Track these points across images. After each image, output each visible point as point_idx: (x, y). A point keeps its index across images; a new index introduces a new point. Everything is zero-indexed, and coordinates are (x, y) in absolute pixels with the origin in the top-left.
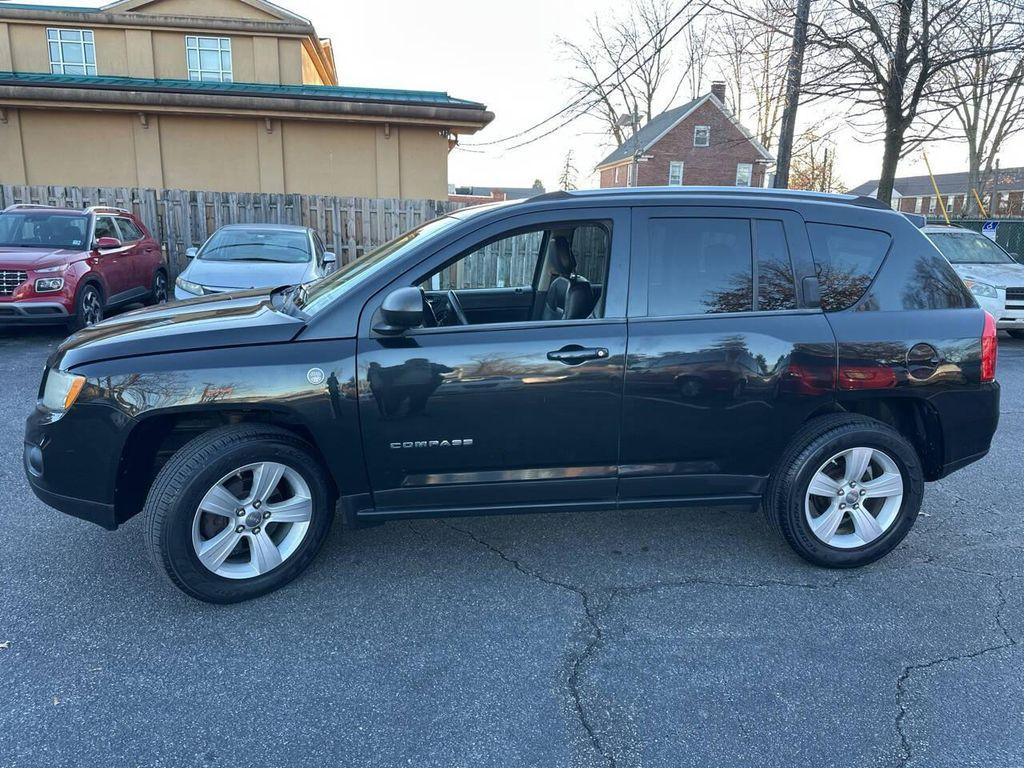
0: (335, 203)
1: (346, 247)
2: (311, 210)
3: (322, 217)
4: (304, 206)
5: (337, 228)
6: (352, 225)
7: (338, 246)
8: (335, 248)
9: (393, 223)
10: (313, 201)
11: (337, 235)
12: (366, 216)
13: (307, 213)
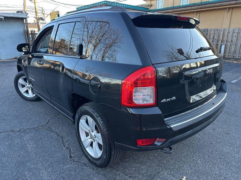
0: (217, 30)
1: (218, 43)
2: (210, 33)
3: (212, 35)
4: (208, 32)
5: (216, 38)
6: (221, 37)
7: (215, 43)
8: (215, 44)
9: (235, 35)
10: (211, 30)
11: (216, 40)
12: (226, 34)
13: (209, 34)
